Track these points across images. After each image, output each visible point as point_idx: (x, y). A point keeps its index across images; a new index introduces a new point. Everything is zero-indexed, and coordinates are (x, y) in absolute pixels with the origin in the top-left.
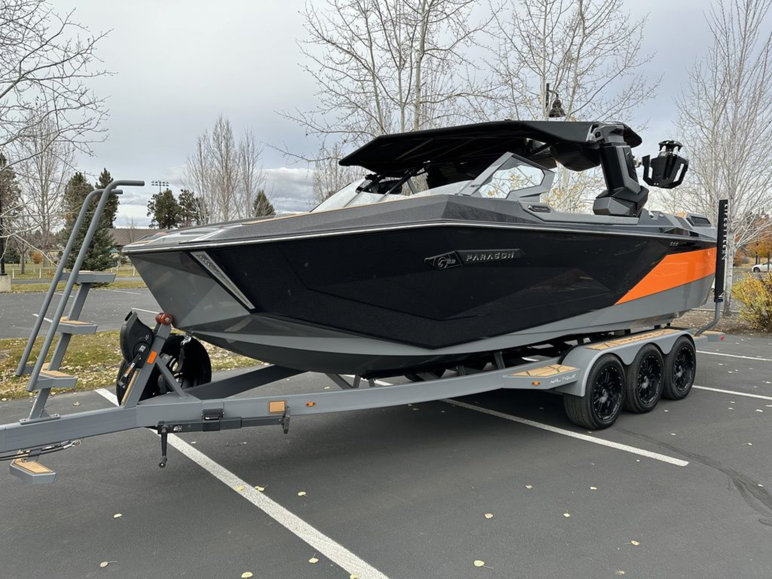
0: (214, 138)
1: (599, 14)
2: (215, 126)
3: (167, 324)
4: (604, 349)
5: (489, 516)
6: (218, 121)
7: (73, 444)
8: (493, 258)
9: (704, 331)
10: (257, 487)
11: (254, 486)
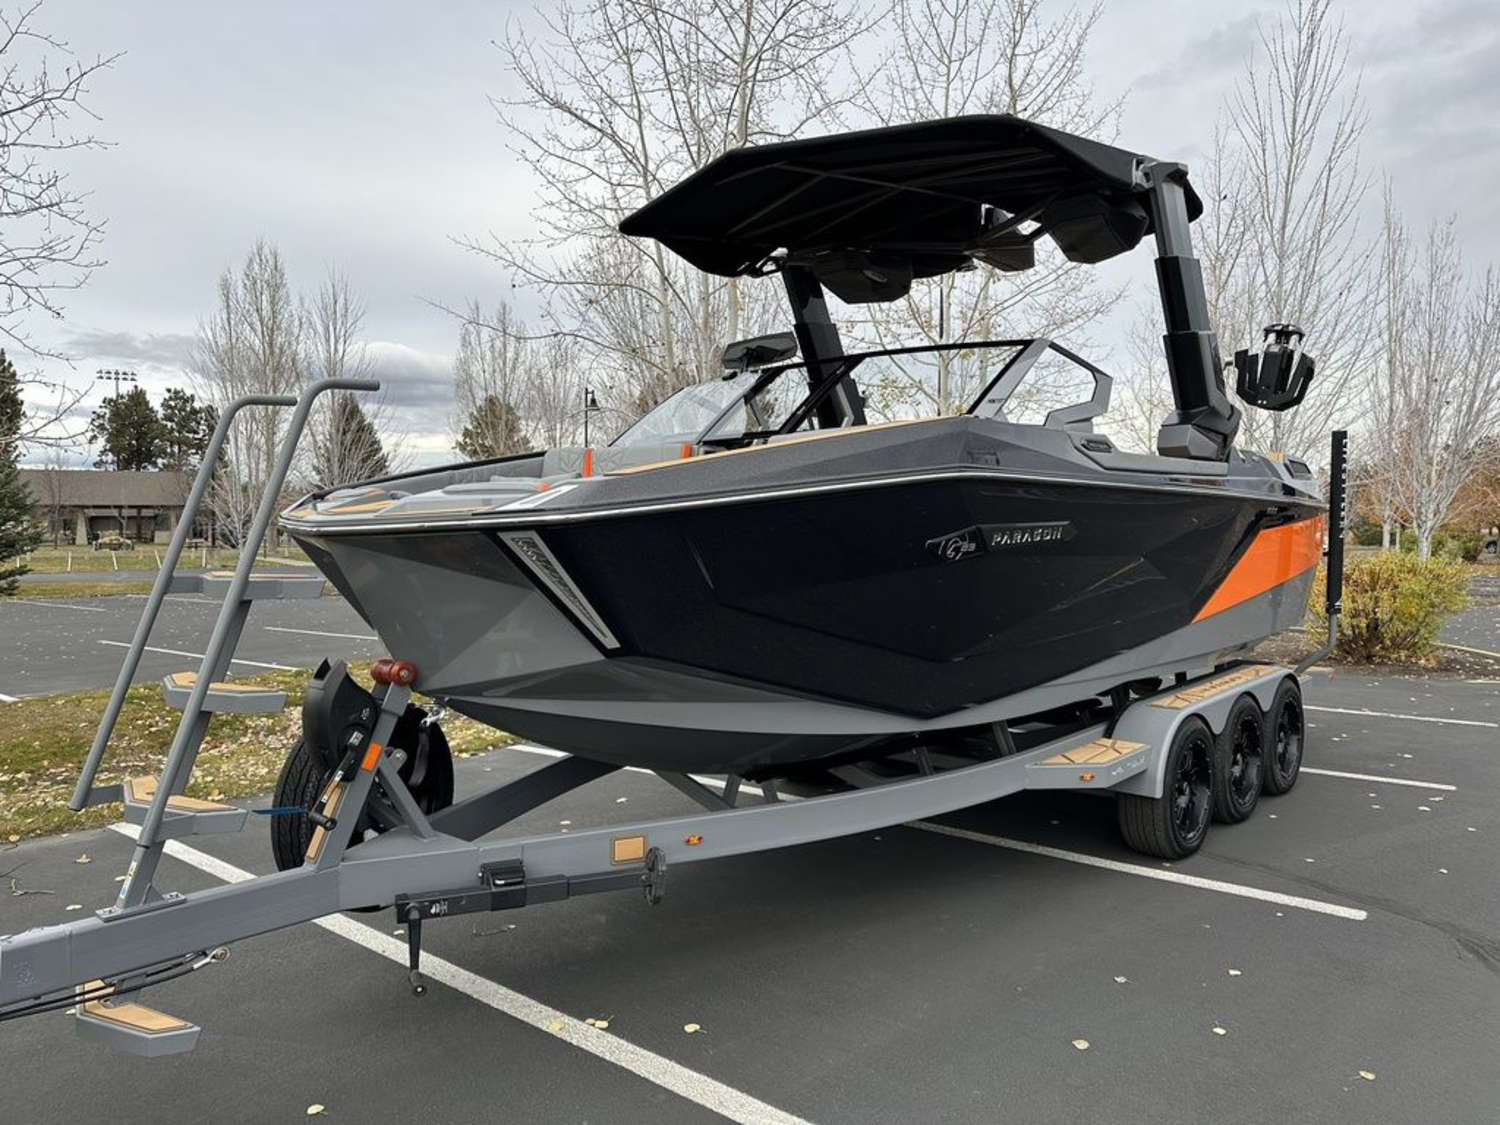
0: (245, 285)
2: (248, 260)
3: (400, 682)
4: (1184, 708)
5: (1082, 1045)
6: (255, 251)
7: (214, 957)
8: (1032, 539)
9: (1308, 667)
10: (591, 1021)
11: (583, 1019)
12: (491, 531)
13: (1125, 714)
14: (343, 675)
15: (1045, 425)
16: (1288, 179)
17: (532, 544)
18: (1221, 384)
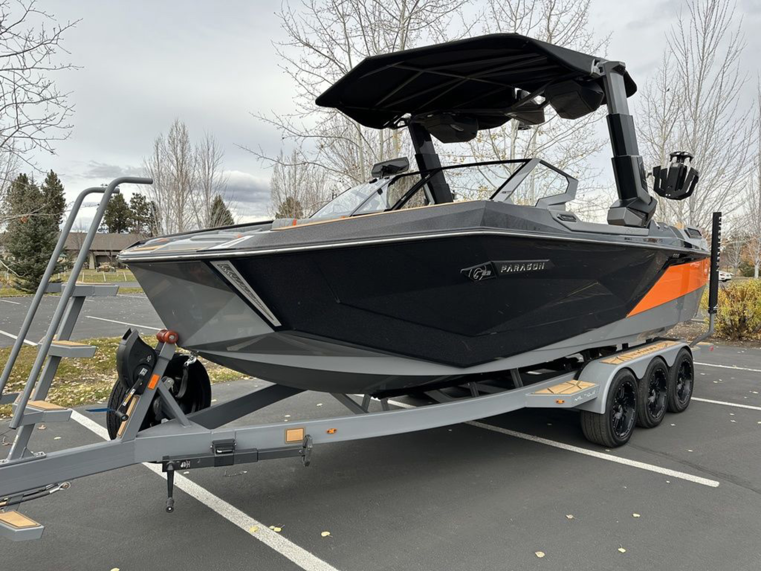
0: (169, 142)
1: (566, 31)
2: (170, 130)
3: (170, 342)
4: (621, 364)
5: (540, 555)
6: (174, 125)
7: (61, 487)
8: (526, 269)
9: (698, 342)
10: (272, 527)
11: (268, 526)
12: (207, 261)
13: (587, 366)
14: (137, 337)
15: (536, 206)
16: (700, 78)
17: (229, 268)
18: (644, 185)
